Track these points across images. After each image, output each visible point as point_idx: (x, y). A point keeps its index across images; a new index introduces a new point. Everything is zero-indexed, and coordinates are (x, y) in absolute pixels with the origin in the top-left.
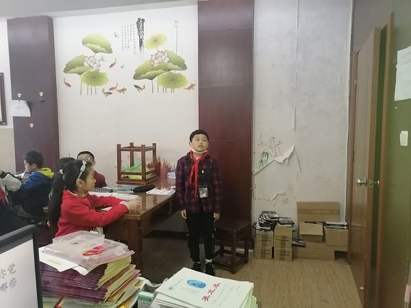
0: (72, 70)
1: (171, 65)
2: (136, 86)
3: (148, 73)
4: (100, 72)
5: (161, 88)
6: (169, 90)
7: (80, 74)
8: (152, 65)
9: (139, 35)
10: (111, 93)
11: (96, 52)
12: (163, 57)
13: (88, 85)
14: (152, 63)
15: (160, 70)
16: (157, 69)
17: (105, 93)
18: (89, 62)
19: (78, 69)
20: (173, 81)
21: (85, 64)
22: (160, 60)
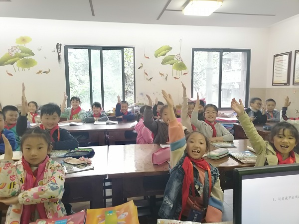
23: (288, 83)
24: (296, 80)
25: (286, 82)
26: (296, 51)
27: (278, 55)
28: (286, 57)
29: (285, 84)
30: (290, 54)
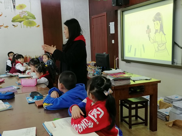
1: (29, 17)
2: (13, 25)
3: (19, 20)
5: (25, 26)
6: (29, 27)
9: (13, 4)
12: (25, 14)
14: (20, 16)
15: (24, 19)
16: (23, 18)
20: (30, 24)
22: (24, 15)
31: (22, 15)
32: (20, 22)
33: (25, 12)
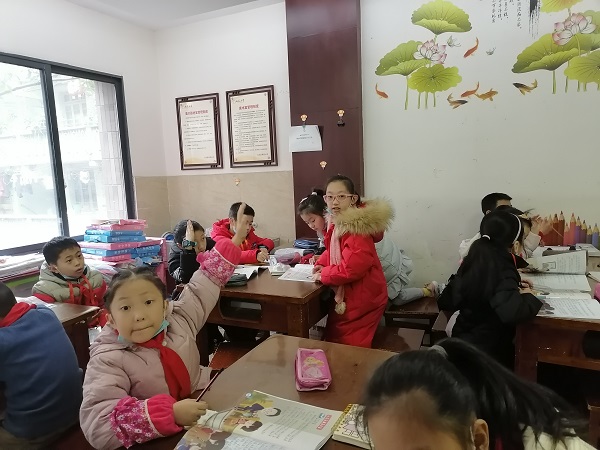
0: (392, 69)
1: (598, 38)
2: (517, 85)
3: (546, 59)
4: (445, 66)
5: (573, 83)
6: (592, 85)
7: (405, 74)
8: (556, 43)
10: (464, 102)
11: (438, 32)
12: (582, 25)
13: (420, 91)
14: (557, 39)
15: (574, 50)
16: (568, 47)
17: (453, 103)
18: (424, 51)
19: (402, 66)
21: (417, 55)
22: (575, 30)
23: (218, 164)
24: (237, 157)
25: (214, 160)
26: (227, 93)
27: (185, 100)
28: (209, 105)
29: (213, 166)
30: (215, 98)
31: (566, 35)
32: (553, 67)
33: (582, 16)
